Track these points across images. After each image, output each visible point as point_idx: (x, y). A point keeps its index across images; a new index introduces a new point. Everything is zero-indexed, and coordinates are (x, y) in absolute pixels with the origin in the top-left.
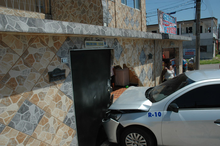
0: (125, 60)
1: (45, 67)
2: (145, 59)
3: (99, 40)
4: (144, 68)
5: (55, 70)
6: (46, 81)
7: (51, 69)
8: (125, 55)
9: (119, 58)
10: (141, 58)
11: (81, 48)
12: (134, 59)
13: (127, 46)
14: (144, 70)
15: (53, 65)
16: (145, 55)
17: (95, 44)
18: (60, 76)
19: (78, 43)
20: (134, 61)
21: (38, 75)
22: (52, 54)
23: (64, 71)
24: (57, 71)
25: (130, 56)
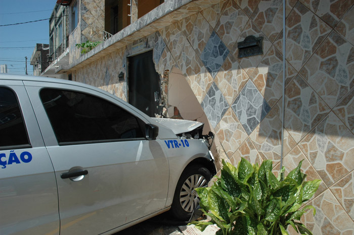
0: (168, 63)
2: (225, 56)
4: (220, 85)
8: (168, 54)
9: (159, 60)
10: (206, 55)
12: (187, 59)
13: (172, 38)
14: (217, 88)
15: (121, 69)
16: (222, 46)
17: (138, 47)
19: (130, 50)
20: (188, 63)
22: (121, 61)
24: (122, 73)
25: (178, 54)
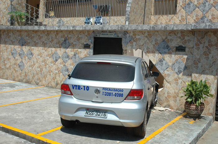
1: (83, 42)
2: (169, 50)
3: (111, 32)
4: (166, 59)
5: (86, 44)
6: (83, 47)
7: (85, 43)
8: (135, 43)
9: (127, 44)
10: (159, 48)
11: (99, 36)
12: (148, 47)
15: (86, 42)
16: (168, 46)
17: (108, 34)
18: (88, 47)
19: (98, 34)
20: (148, 49)
21: (81, 45)
22: (86, 38)
23: (90, 45)
24: (87, 44)
25: (142, 44)
